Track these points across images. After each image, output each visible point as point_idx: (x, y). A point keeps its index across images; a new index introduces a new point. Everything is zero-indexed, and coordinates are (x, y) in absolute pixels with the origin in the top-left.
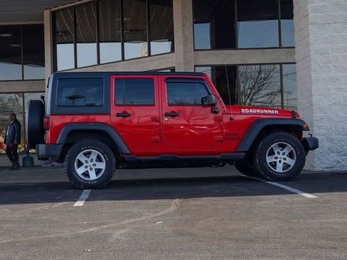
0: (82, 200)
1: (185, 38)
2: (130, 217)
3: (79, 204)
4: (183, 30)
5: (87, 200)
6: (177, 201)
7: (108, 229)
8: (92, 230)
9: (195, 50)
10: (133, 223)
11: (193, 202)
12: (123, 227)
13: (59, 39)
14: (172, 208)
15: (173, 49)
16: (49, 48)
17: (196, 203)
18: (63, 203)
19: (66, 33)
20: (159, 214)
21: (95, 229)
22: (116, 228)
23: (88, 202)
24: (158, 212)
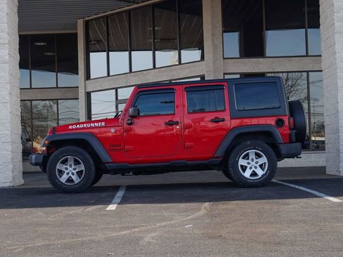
0: (115, 203)
1: (215, 47)
2: (161, 221)
3: (112, 207)
4: (213, 40)
5: (119, 204)
6: (207, 204)
7: (140, 232)
8: (124, 233)
9: (224, 58)
10: (165, 226)
11: (222, 206)
12: (154, 230)
13: (92, 47)
14: (202, 212)
15: (203, 58)
16: (83, 56)
17: (225, 206)
18: (96, 207)
19: (99, 41)
20: (189, 217)
21: (128, 232)
22: (148, 231)
23: (120, 206)
24: (189, 216)
